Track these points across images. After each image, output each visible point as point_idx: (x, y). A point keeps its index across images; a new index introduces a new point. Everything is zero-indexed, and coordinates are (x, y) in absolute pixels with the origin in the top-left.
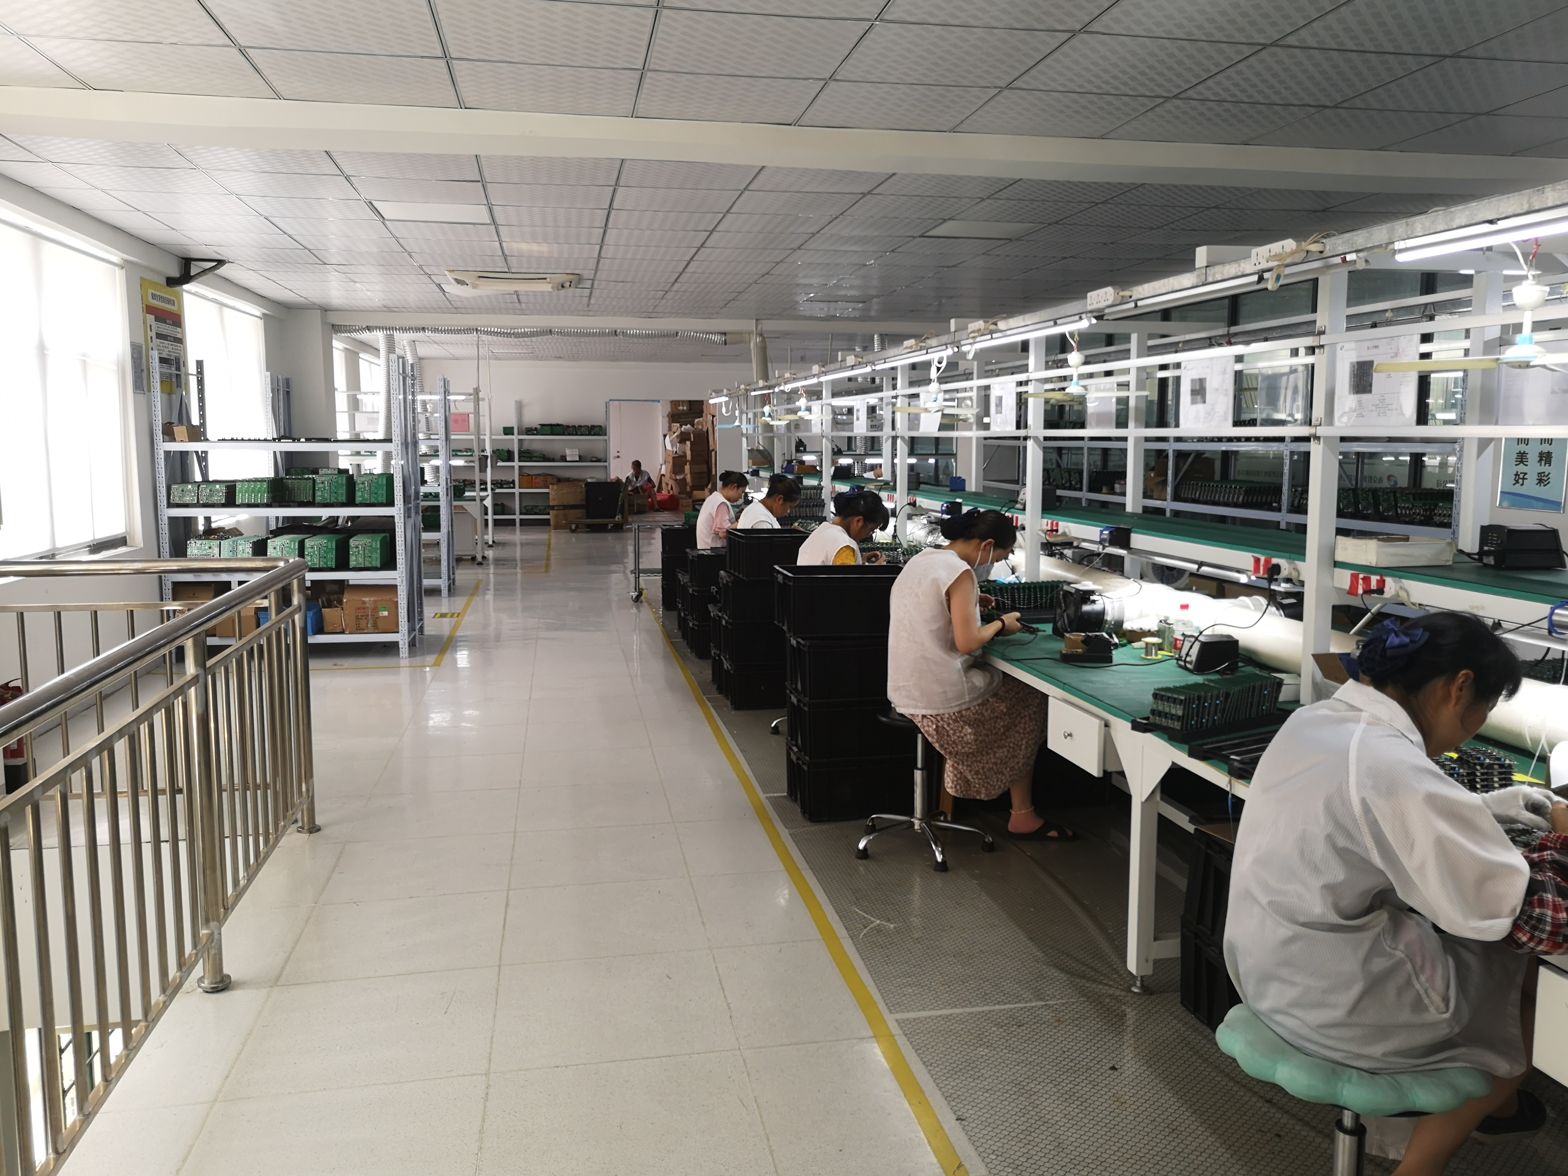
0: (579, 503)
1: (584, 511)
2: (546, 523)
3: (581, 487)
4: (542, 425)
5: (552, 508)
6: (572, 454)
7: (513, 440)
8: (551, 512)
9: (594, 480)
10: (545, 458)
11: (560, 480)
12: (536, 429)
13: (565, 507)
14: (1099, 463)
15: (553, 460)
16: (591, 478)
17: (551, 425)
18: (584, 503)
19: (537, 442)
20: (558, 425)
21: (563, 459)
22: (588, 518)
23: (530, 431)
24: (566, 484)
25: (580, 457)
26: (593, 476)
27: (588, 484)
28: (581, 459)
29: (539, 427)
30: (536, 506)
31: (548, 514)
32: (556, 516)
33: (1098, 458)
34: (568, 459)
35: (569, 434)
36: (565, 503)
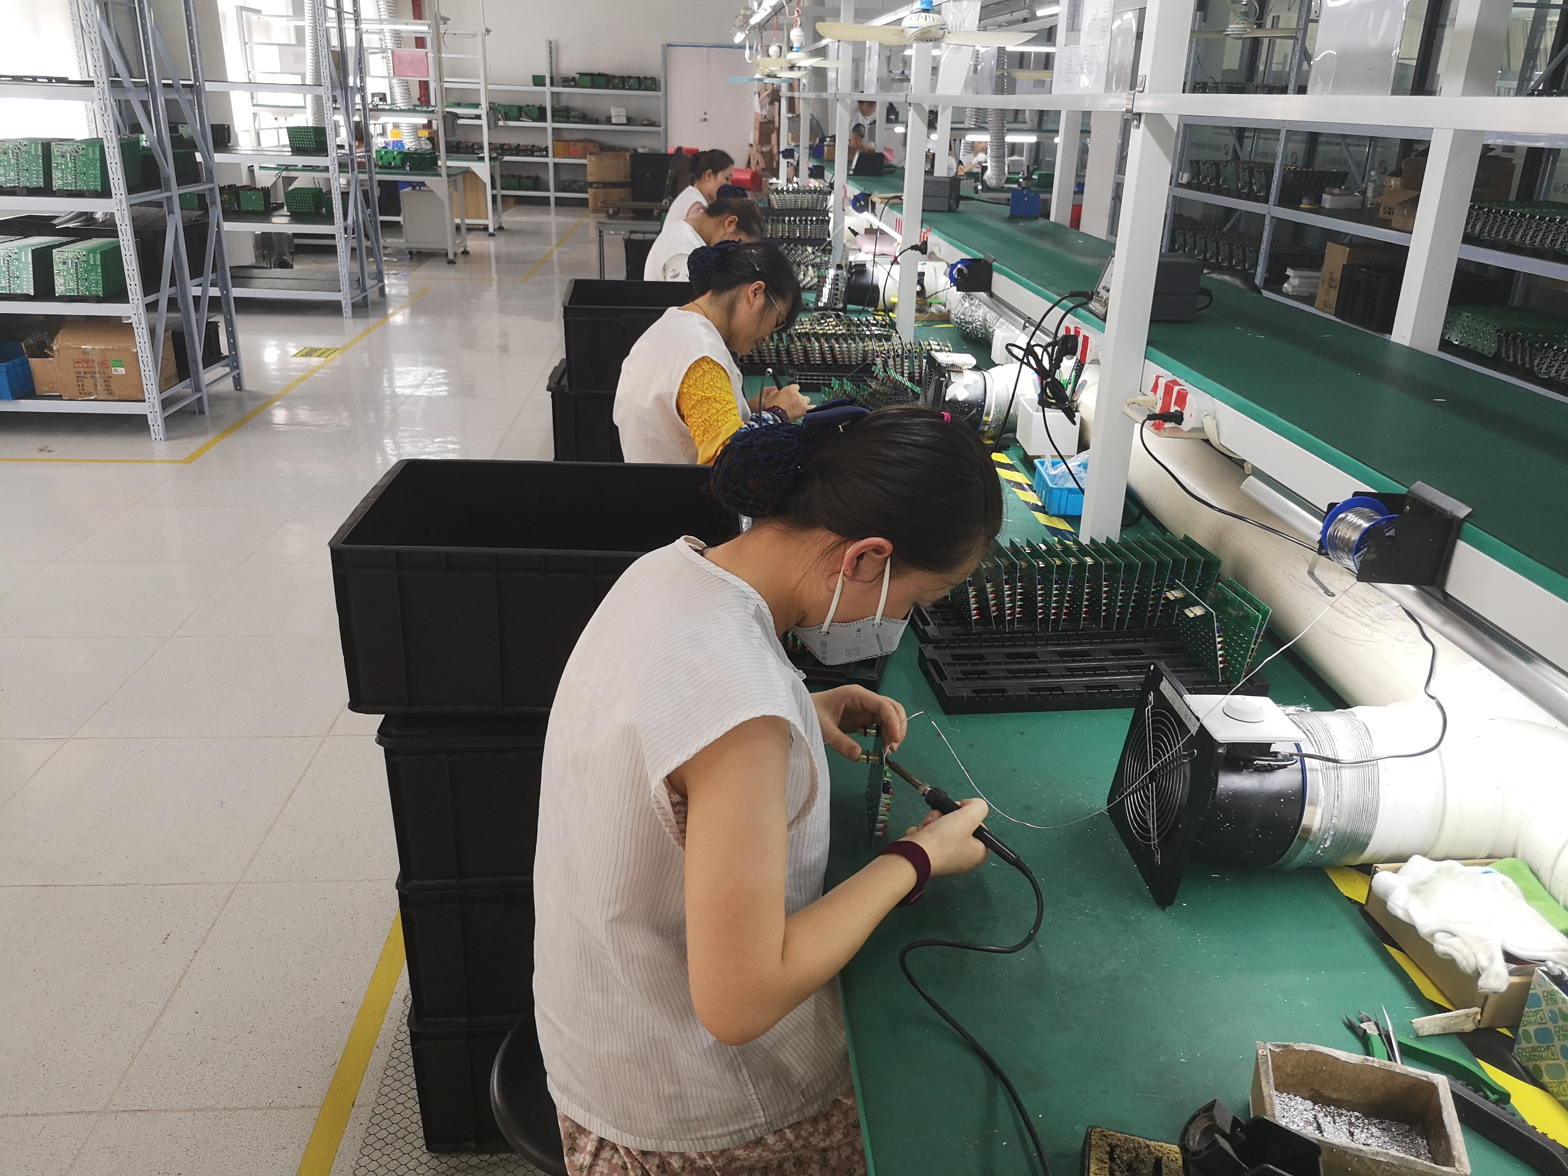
0: (621, 179)
1: (629, 190)
2: (583, 203)
3: (625, 159)
4: (581, 74)
5: (591, 184)
6: (618, 114)
7: (544, 92)
8: (589, 190)
9: (646, 151)
10: (585, 118)
11: (604, 148)
12: (574, 78)
13: (606, 185)
14: (1301, 156)
15: (597, 122)
16: (643, 147)
17: (592, 75)
18: (629, 180)
19: (576, 96)
20: (600, 75)
21: (608, 121)
22: (633, 200)
23: (568, 82)
24: (610, 153)
25: (628, 119)
26: (644, 144)
27: (635, 155)
28: (630, 121)
29: (577, 76)
30: (576, 182)
31: (587, 192)
32: (595, 196)
33: (1299, 148)
34: (614, 121)
35: (614, 88)
36: (606, 179)
